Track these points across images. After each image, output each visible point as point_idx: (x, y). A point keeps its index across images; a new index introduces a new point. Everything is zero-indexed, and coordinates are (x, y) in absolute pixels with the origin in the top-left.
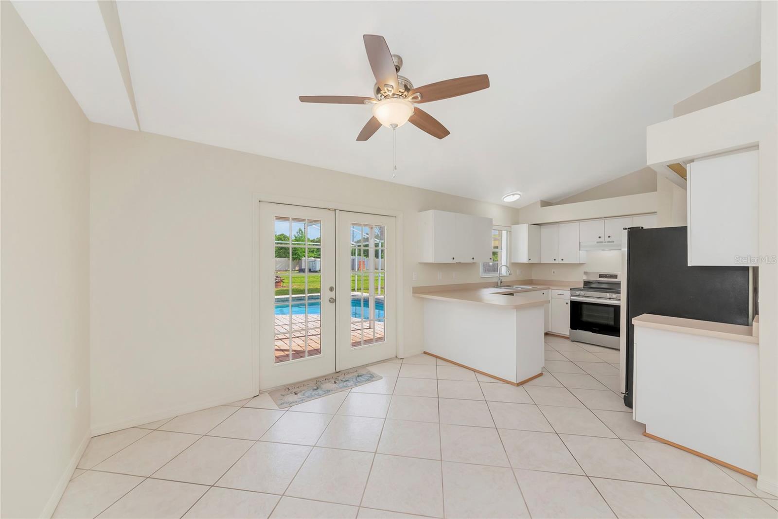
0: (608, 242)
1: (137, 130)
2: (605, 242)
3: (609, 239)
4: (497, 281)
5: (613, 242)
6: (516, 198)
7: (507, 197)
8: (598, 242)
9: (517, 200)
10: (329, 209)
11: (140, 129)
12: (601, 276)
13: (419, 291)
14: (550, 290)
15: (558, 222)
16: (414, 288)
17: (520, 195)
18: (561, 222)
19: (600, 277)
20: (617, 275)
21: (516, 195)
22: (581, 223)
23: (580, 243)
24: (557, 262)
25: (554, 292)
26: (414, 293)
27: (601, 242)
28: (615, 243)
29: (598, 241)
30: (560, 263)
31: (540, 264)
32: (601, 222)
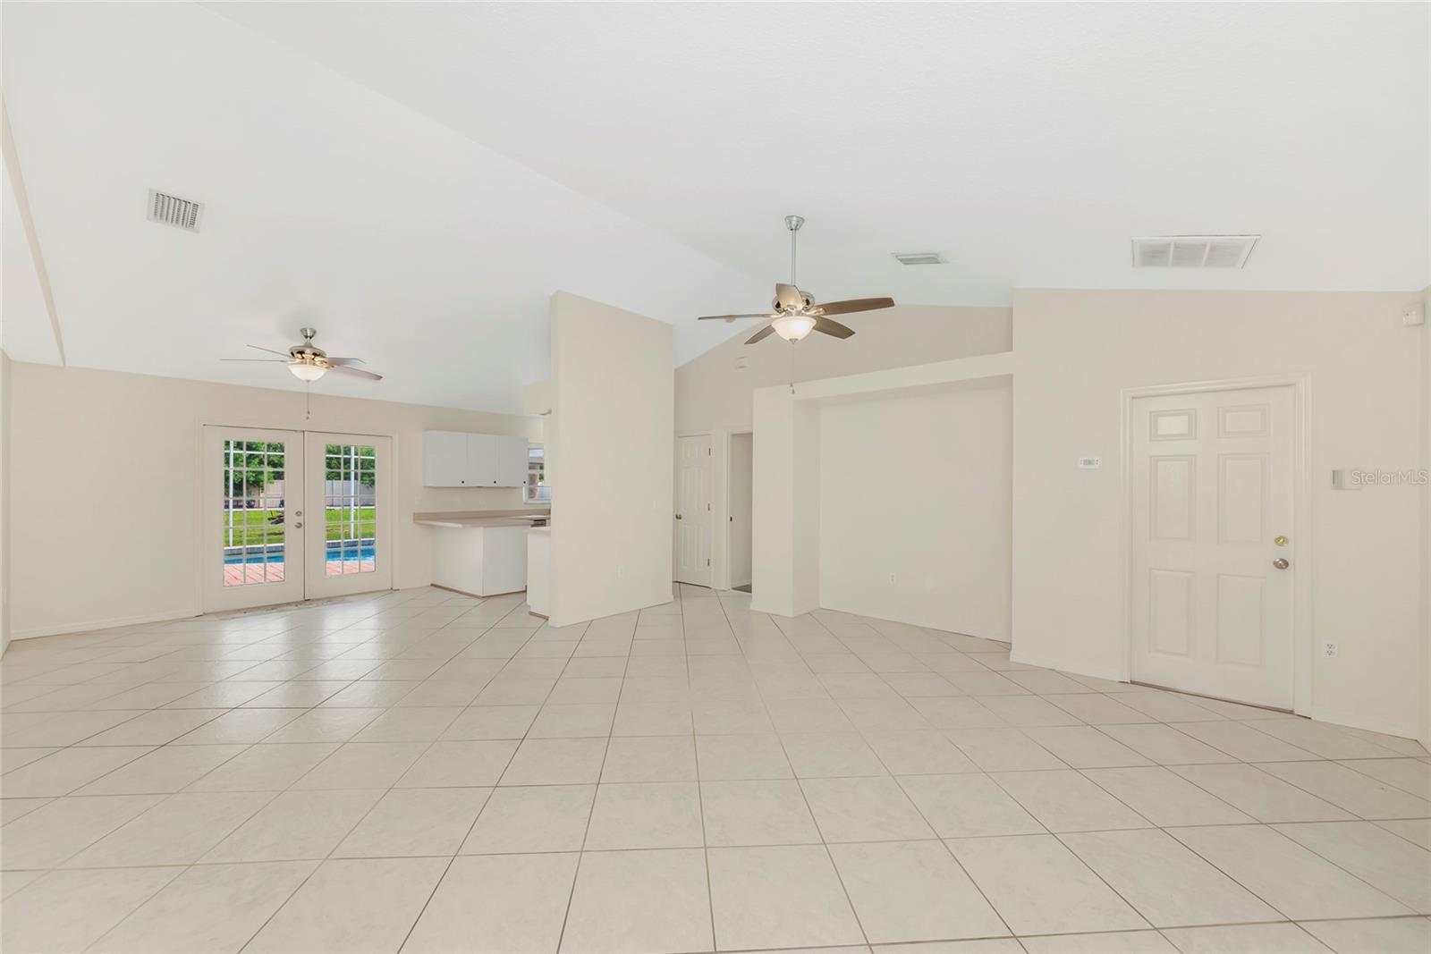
1: (61, 364)
10: (295, 431)
11: (64, 364)
13: (419, 518)
16: (414, 514)
26: (414, 520)
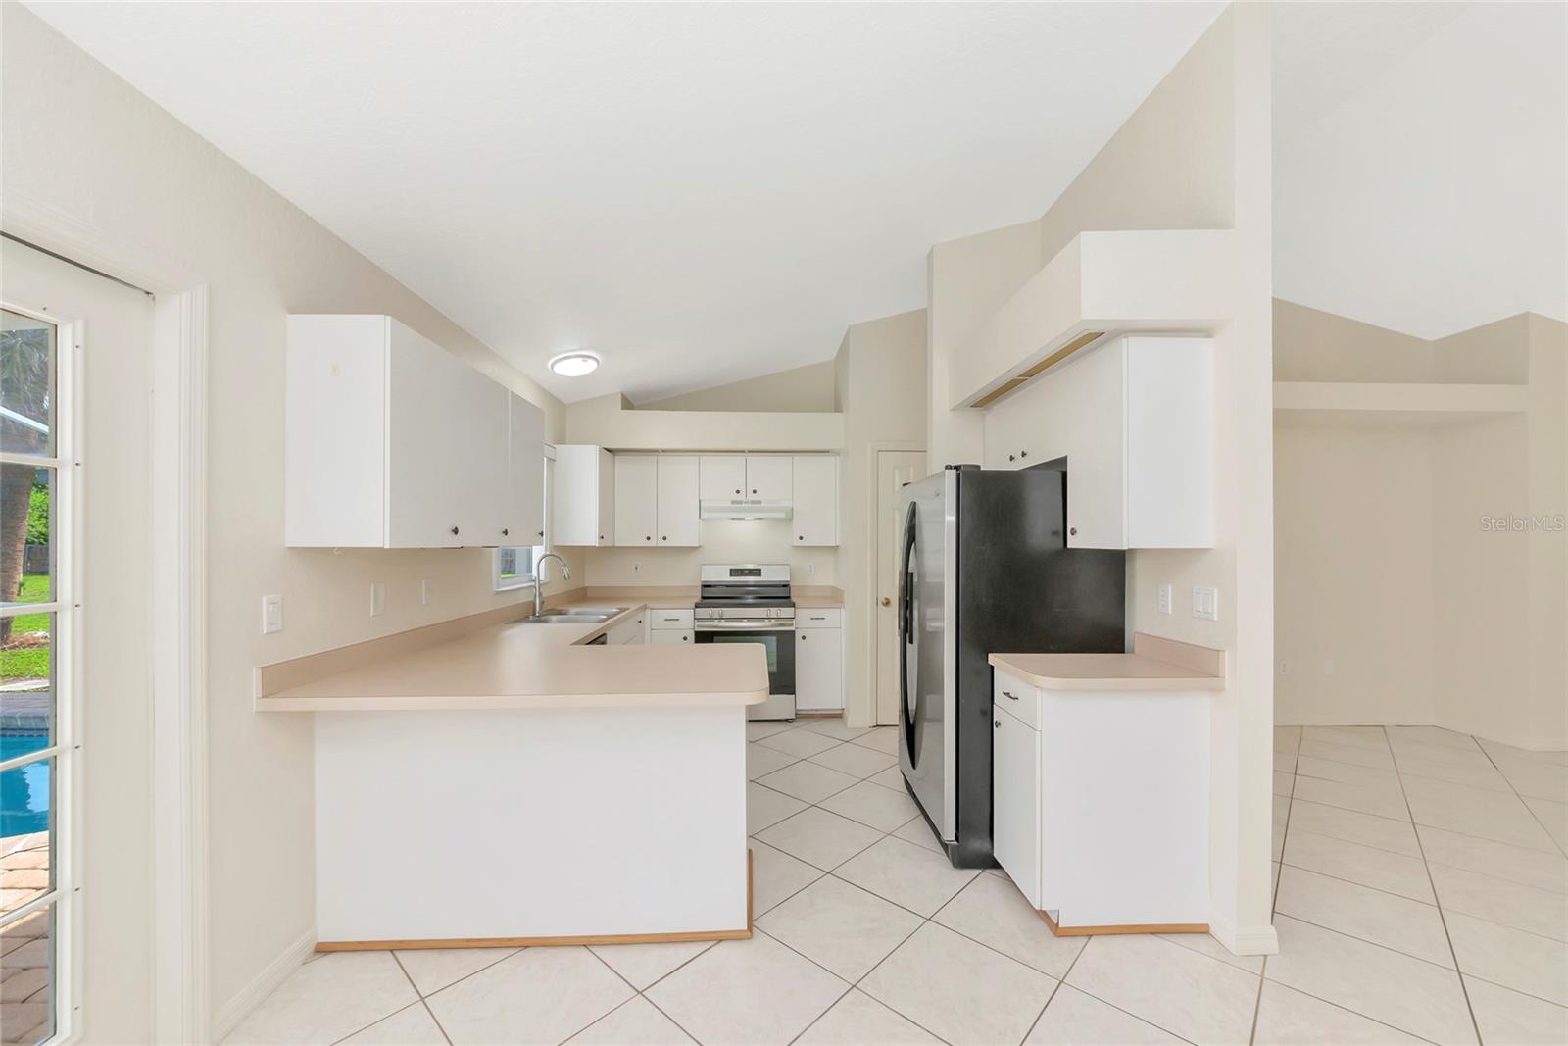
0: (752, 502)
2: (746, 502)
3: (754, 497)
4: (532, 599)
5: (760, 502)
6: (587, 367)
7: (562, 362)
8: (733, 502)
9: (592, 372)
12: (734, 572)
14: (648, 611)
15: (657, 451)
17: (597, 361)
18: (663, 451)
19: (731, 575)
20: (760, 570)
21: (590, 361)
22: (704, 458)
23: (700, 501)
24: (655, 545)
25: (658, 616)
27: (740, 502)
28: (763, 505)
29: (734, 499)
30: (659, 545)
31: (614, 547)
32: (739, 459)
